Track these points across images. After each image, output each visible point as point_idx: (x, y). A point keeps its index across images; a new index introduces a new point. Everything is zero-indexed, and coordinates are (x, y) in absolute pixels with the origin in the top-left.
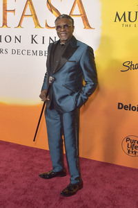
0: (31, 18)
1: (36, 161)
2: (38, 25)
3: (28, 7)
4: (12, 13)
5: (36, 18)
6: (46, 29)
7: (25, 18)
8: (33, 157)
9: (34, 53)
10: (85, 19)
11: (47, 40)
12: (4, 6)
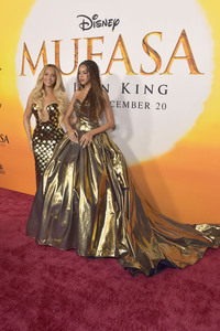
0: (122, 63)
2: (130, 70)
3: (119, 49)
4: (98, 57)
5: (129, 62)
6: (141, 76)
7: (114, 63)
9: (126, 105)
10: (192, 61)
11: (142, 89)
12: (90, 48)
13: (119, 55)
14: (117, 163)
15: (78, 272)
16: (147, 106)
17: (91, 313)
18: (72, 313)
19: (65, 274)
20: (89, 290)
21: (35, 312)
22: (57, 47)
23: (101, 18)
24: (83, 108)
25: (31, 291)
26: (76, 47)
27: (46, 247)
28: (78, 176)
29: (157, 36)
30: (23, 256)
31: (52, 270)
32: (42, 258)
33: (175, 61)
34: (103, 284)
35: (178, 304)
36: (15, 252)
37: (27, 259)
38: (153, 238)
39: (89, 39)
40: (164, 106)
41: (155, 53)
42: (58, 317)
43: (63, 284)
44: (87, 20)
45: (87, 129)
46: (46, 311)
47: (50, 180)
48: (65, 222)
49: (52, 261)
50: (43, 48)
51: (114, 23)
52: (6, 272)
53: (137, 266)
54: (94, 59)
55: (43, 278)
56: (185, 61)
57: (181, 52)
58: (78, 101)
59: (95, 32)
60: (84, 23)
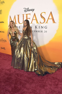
9: (36, 31)
10: (53, 20)
11: (40, 27)
12: (27, 17)
13: (34, 18)
14: (34, 47)
15: (24, 75)
16: (42, 32)
17: (28, 85)
18: (23, 86)
19: (21, 76)
20: (27, 80)
21: (13, 85)
22: (18, 16)
23: (30, 9)
24: (25, 32)
25: (12, 80)
26: (23, 17)
27: (16, 69)
28: (24, 50)
29: (44, 13)
30: (10, 71)
31: (17, 74)
32: (15, 71)
33: (49, 20)
34: (31, 78)
35: (50, 83)
36: (8, 70)
37: (11, 72)
38: (44, 66)
39: (27, 14)
41: (44, 18)
42: (19, 87)
43: (20, 78)
44: (26, 9)
45: (26, 38)
46: (16, 85)
47: (17, 51)
48: (21, 62)
49: (18, 72)
50: (15, 17)
51: (33, 10)
52: (6, 75)
53: (40, 73)
54: (28, 19)
55: (15, 77)
56: (52, 20)
57: (51, 17)
58: (24, 31)
59: (28, 12)
60: (25, 10)
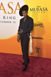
0: (3, 10)
1: (7, 57)
2: (5, 12)
6: (8, 14)
8: (6, 56)
9: (5, 22)
40: (15, 22)
57: (18, 8)
